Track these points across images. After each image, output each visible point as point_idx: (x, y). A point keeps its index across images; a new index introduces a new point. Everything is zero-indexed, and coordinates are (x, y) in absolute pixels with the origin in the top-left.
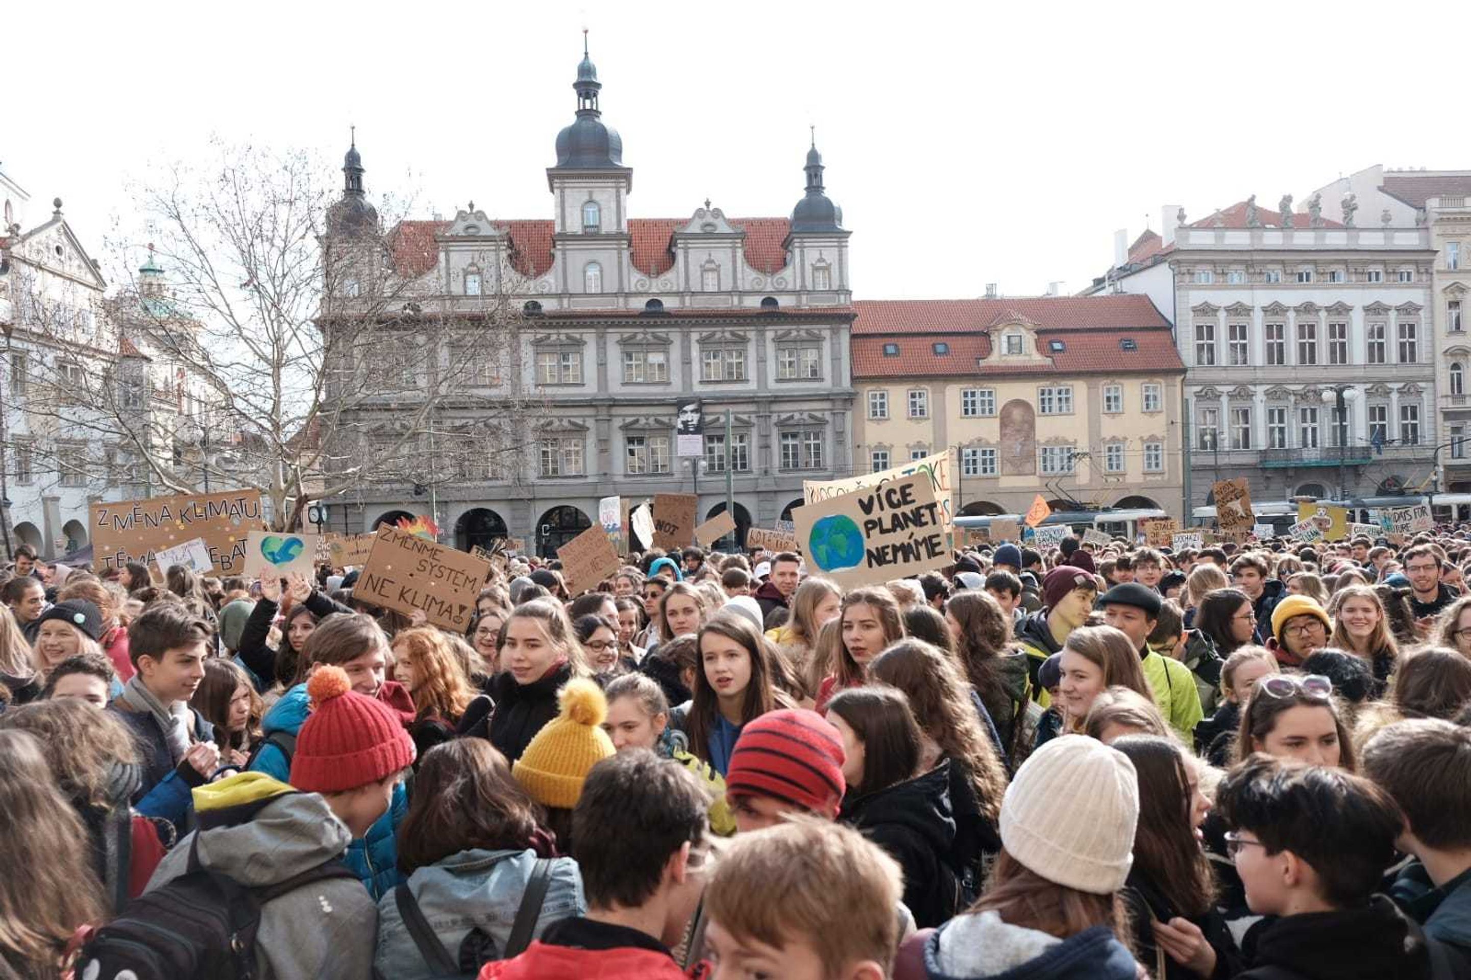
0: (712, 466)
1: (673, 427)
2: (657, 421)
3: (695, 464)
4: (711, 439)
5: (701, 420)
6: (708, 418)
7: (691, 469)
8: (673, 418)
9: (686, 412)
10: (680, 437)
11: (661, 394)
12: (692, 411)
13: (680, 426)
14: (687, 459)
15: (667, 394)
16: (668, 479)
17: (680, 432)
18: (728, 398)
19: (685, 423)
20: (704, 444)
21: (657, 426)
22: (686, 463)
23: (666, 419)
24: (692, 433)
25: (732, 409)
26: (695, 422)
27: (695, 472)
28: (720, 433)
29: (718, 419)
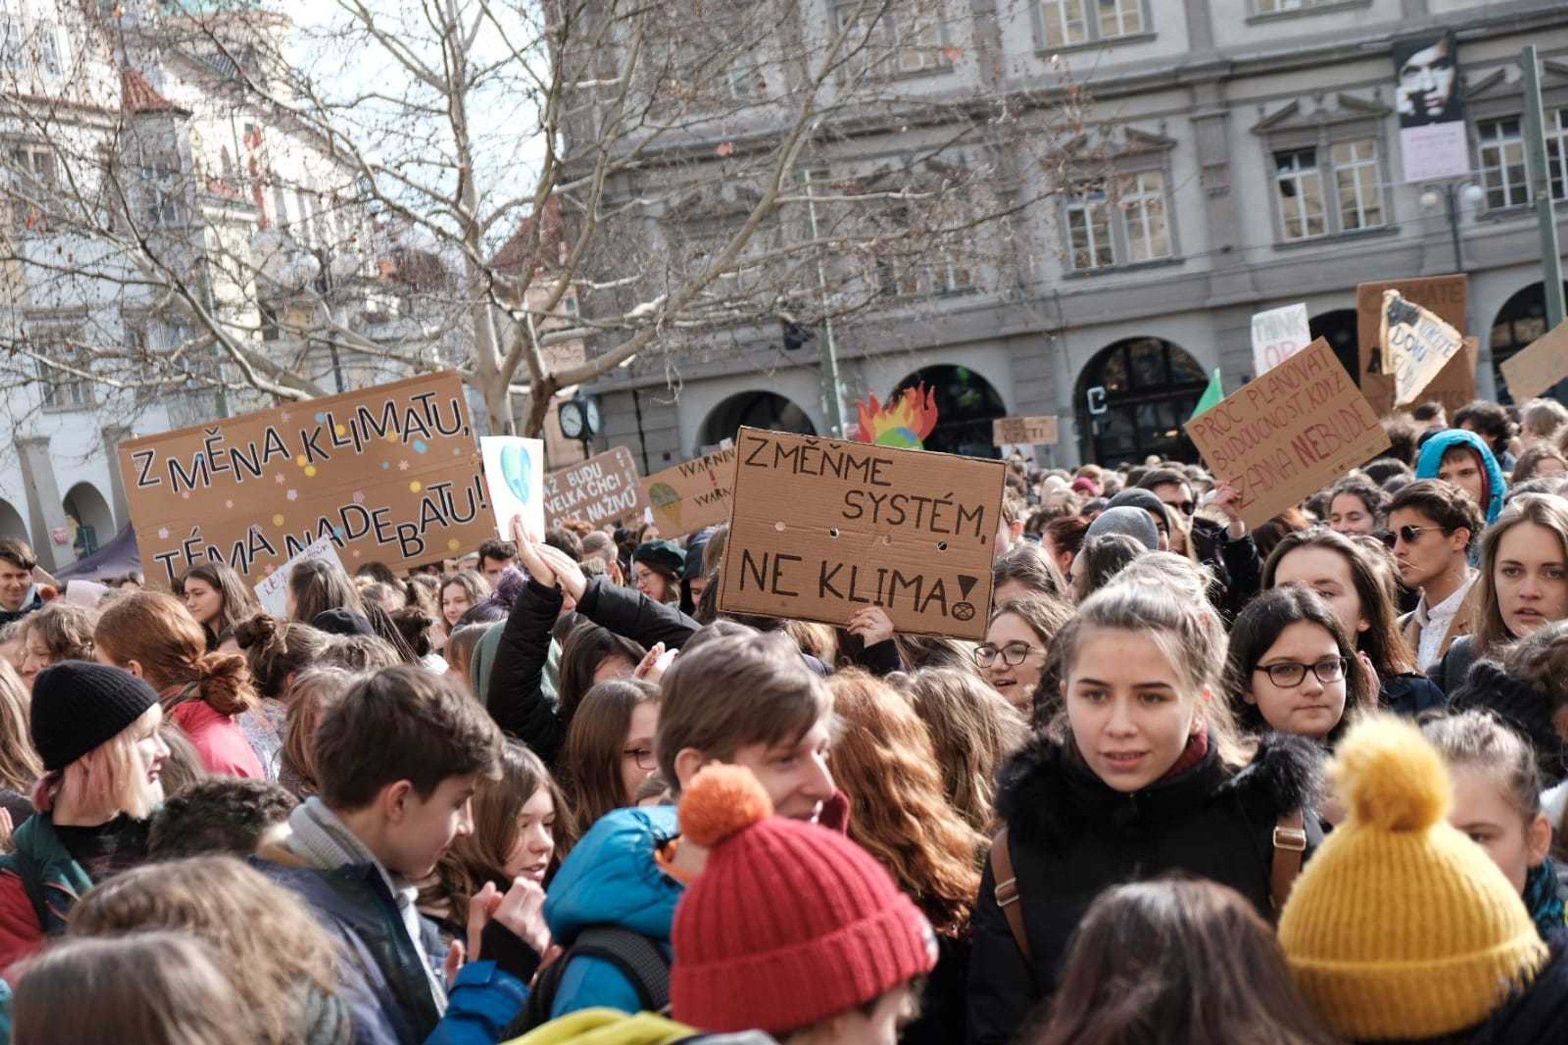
0: (1495, 198)
1: (1388, 112)
2: (1344, 102)
3: (1451, 198)
4: (1487, 129)
5: (1456, 85)
6: (1476, 78)
7: (1442, 210)
8: (1385, 89)
9: (1416, 69)
10: (1409, 135)
11: (1347, 33)
12: (1433, 65)
13: (1405, 106)
14: (1429, 187)
15: (1361, 31)
16: (1386, 243)
17: (1407, 121)
18: (1523, 18)
19: (1417, 98)
20: (1471, 144)
21: (1345, 114)
22: (1430, 198)
23: (1366, 95)
24: (1439, 120)
25: (1537, 44)
26: (1443, 92)
27: (1453, 216)
28: (1508, 110)
29: (1500, 76)
